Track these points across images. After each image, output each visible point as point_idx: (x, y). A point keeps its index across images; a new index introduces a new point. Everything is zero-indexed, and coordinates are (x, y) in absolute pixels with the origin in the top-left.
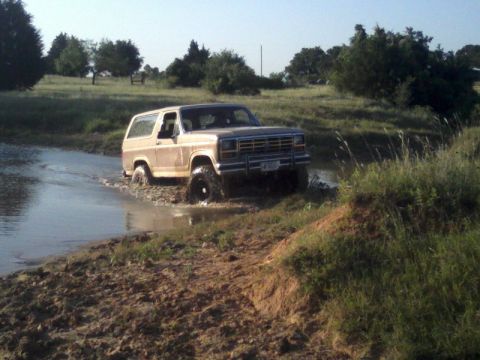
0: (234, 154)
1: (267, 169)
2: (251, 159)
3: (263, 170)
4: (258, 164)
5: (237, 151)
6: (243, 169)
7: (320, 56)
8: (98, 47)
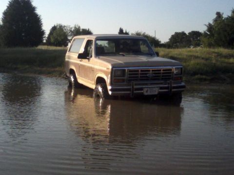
0: (123, 81)
1: (149, 93)
2: (136, 85)
3: (146, 94)
4: (141, 89)
5: (125, 78)
6: (129, 92)
7: (184, 36)
8: (73, 29)
